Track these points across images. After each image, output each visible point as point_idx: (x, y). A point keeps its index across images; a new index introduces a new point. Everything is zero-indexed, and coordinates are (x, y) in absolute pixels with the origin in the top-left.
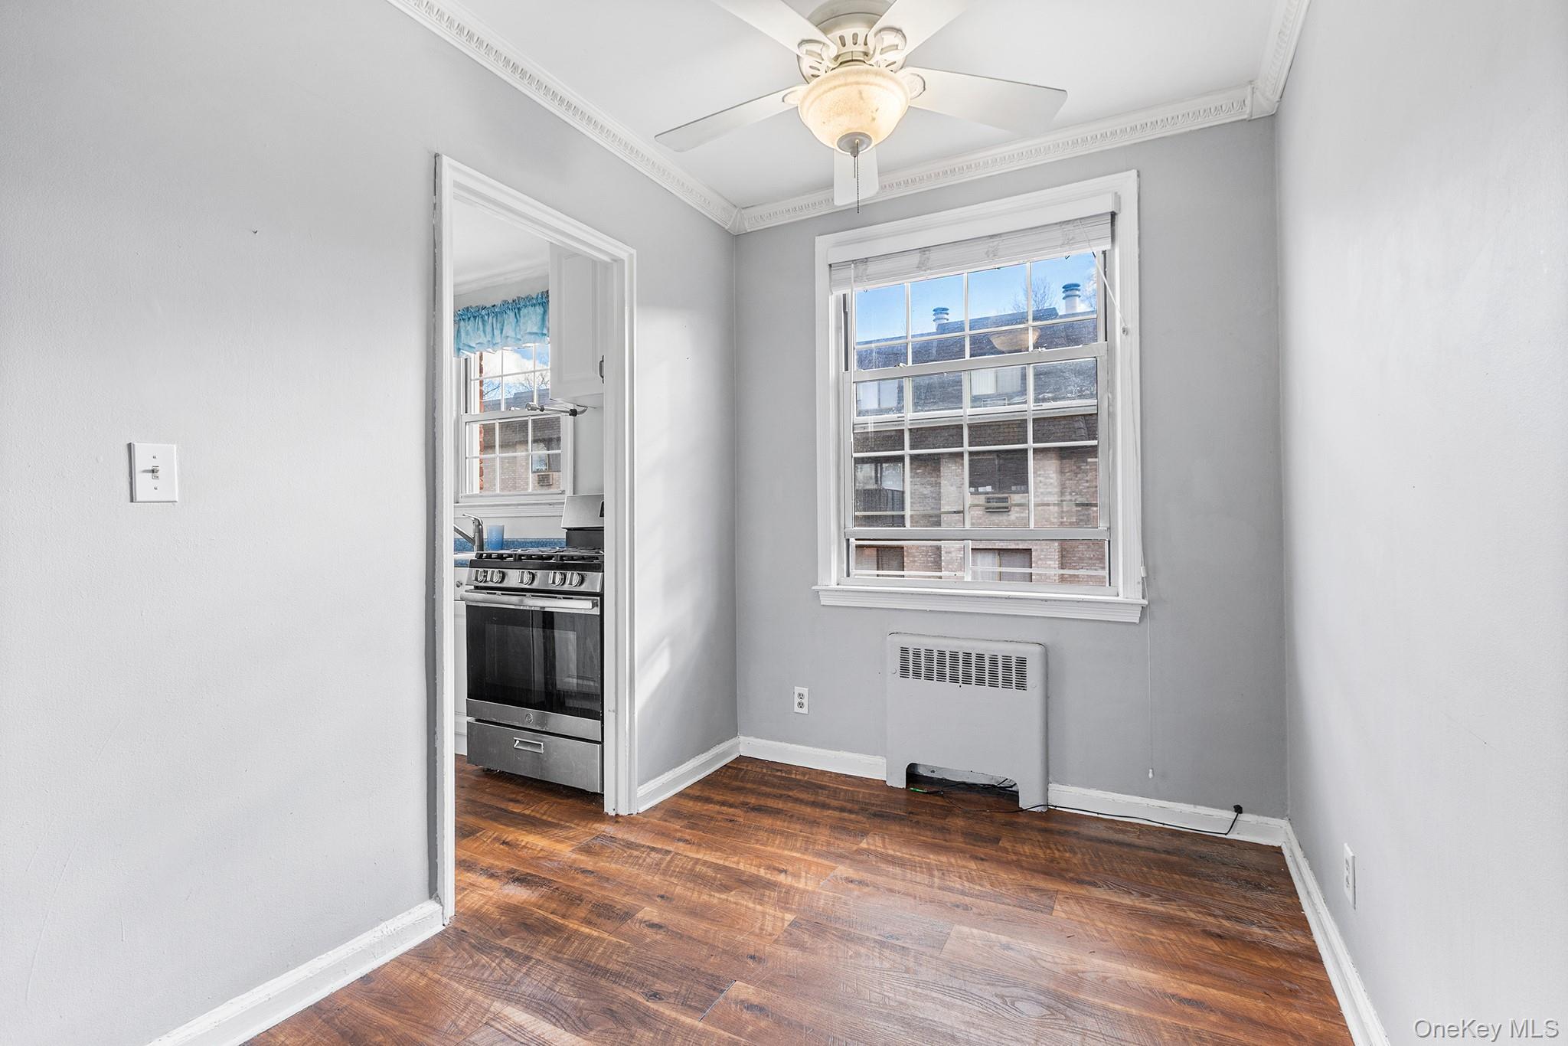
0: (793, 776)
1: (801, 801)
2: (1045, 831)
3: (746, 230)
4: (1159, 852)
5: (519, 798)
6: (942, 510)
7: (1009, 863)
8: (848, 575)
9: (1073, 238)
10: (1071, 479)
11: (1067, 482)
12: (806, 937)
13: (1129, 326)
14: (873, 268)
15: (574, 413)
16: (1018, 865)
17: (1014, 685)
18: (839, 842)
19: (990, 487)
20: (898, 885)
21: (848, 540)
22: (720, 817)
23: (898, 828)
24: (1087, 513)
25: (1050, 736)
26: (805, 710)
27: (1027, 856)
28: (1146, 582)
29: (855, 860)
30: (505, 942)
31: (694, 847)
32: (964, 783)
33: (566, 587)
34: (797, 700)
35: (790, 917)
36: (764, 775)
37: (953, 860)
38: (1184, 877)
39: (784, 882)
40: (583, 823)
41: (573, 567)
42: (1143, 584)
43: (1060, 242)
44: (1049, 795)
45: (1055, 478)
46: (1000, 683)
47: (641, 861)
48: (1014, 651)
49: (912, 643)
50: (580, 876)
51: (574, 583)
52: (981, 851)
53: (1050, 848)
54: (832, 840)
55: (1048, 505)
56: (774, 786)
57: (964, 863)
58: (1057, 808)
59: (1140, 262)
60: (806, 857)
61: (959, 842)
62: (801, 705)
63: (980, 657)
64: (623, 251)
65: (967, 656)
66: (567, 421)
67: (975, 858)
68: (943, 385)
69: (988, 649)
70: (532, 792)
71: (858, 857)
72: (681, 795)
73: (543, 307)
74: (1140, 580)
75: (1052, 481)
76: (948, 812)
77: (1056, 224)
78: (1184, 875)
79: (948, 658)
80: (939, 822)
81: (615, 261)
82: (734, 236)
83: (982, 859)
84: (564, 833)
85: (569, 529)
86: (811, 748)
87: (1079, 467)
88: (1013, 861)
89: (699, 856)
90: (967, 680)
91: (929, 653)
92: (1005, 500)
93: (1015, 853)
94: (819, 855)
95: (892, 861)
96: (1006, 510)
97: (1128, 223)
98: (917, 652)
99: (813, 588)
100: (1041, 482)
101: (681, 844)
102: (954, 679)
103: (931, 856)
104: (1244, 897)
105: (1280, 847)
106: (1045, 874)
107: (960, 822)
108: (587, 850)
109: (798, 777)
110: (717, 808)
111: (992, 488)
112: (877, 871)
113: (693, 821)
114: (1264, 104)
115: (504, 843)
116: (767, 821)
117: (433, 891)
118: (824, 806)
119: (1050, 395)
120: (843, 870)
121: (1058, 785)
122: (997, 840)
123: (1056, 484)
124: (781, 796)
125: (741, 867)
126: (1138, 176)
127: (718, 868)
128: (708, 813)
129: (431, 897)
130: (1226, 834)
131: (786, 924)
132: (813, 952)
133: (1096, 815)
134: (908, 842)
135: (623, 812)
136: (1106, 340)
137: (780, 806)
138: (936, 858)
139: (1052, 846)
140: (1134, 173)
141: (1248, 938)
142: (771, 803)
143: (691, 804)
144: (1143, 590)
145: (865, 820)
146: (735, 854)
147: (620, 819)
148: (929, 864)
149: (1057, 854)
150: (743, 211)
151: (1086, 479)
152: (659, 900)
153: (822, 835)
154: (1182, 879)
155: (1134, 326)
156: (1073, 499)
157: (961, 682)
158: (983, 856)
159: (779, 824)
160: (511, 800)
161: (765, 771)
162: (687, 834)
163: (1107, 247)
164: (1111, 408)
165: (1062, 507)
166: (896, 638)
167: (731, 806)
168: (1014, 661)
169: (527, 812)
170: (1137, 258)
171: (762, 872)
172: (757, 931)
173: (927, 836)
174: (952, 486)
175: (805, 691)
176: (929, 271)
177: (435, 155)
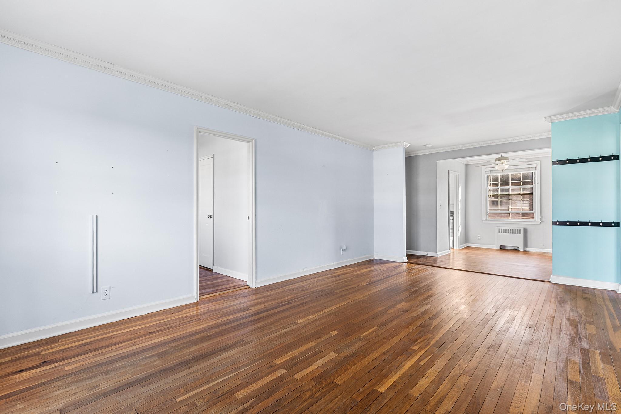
3: (468, 164)
8: (488, 218)
9: (530, 170)
13: (539, 182)
14: (493, 172)
17: (519, 233)
21: (488, 213)
25: (525, 241)
26: (480, 239)
28: (541, 219)
34: (478, 237)
43: (527, 170)
44: (524, 249)
46: (516, 233)
48: (519, 229)
63: (513, 230)
65: (511, 229)
69: (514, 228)
79: (507, 230)
80: (506, 251)
82: (466, 165)
86: (481, 245)
90: (511, 233)
91: (504, 229)
98: (502, 229)
99: (481, 220)
126: (540, 162)
136: (535, 184)
157: (509, 233)
163: (535, 171)
164: (535, 193)
166: (498, 227)
170: (540, 173)
175: (480, 236)
177: (449, 171)
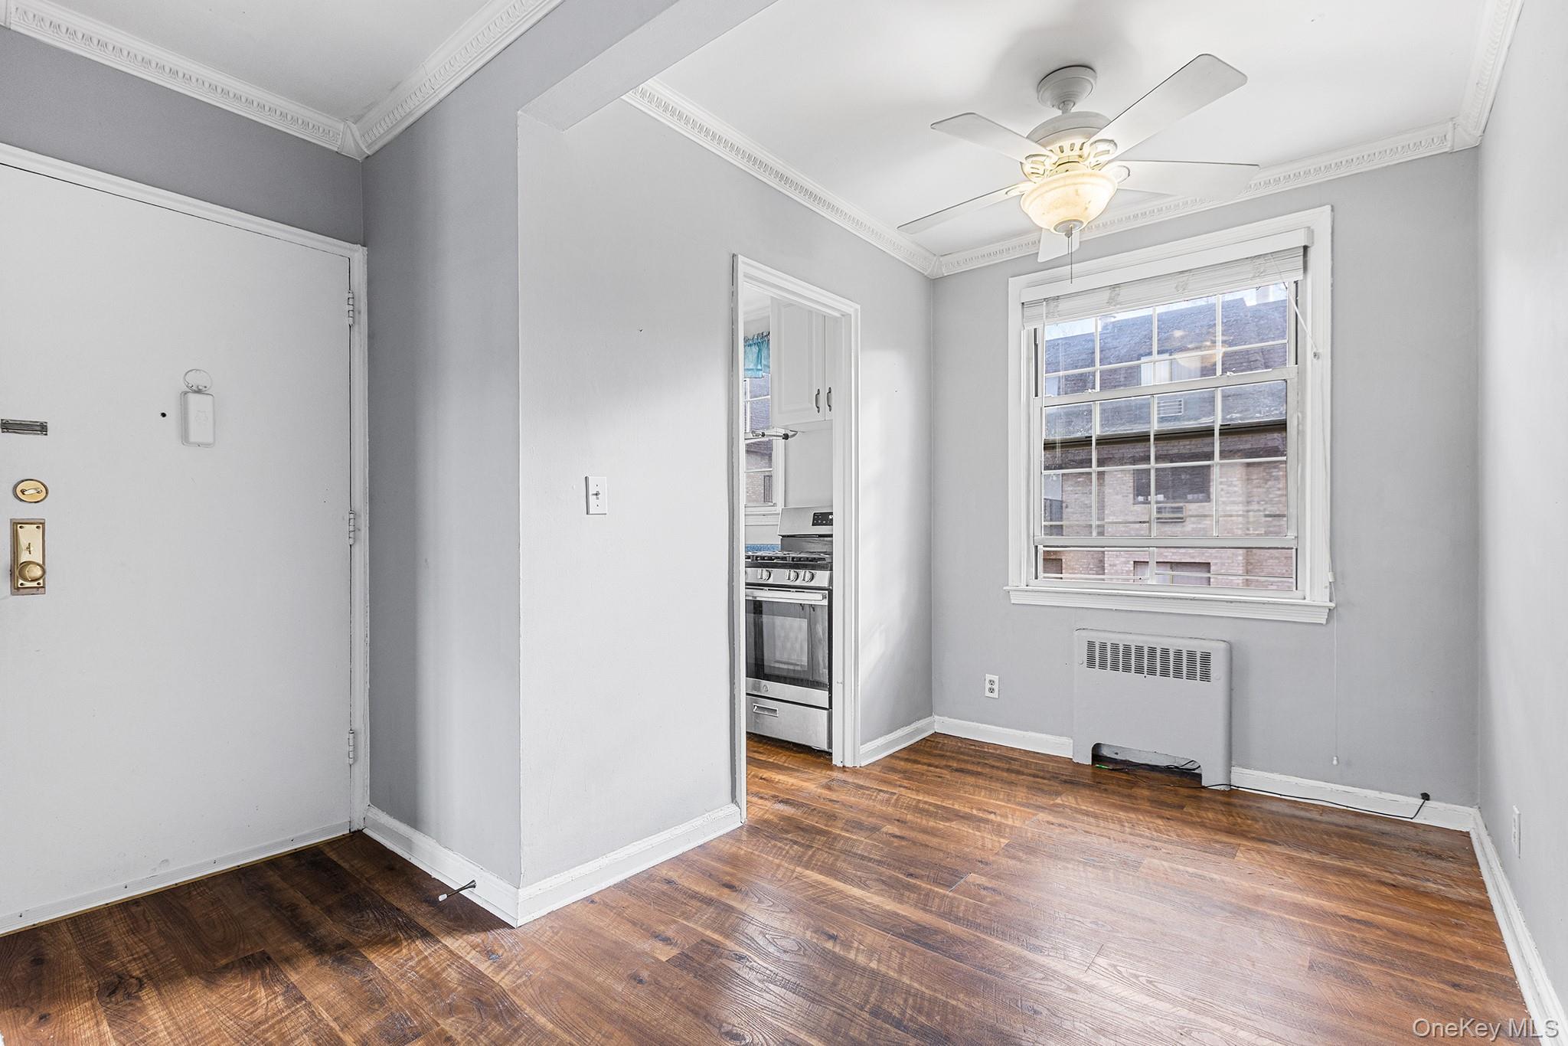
0: (986, 750)
1: (998, 768)
2: (1229, 804)
3: (943, 274)
4: (1342, 826)
5: (761, 750)
6: (1106, 520)
7: (1193, 823)
8: (1036, 578)
9: (1264, 271)
10: (1260, 487)
11: (1255, 490)
12: (1021, 854)
13: (1320, 351)
14: (1063, 305)
15: (786, 437)
16: (1203, 825)
17: (1198, 677)
18: (1035, 797)
19: (1162, 496)
20: (1093, 829)
21: (1037, 547)
22: (930, 774)
23: (1088, 792)
24: (1278, 524)
25: (1233, 724)
26: (995, 695)
27: (1210, 820)
28: (1333, 585)
29: (1053, 811)
30: (789, 836)
31: (914, 792)
32: (1148, 765)
33: (798, 583)
34: (988, 686)
35: (1004, 841)
36: (960, 747)
37: (1141, 817)
38: (1363, 845)
39: (994, 819)
40: (819, 771)
41: (805, 567)
42: (1331, 588)
43: (1251, 275)
44: (1232, 776)
45: (1240, 486)
46: (1184, 675)
47: (873, 798)
48: (1198, 647)
49: (1098, 638)
50: (830, 804)
51: (806, 579)
52: (1167, 813)
53: (1233, 816)
54: (1030, 796)
55: (1231, 516)
56: (968, 755)
57: (1151, 820)
58: (1240, 789)
59: (1332, 291)
60: (1009, 805)
61: (1146, 806)
62: (992, 690)
63: (1165, 651)
64: (850, 307)
65: (1152, 650)
66: (779, 445)
67: (1162, 817)
68: (1129, 408)
69: (1172, 644)
70: (769, 747)
71: (1055, 809)
72: (891, 756)
73: (758, 346)
74: (1328, 584)
75: (1236, 489)
76: (1133, 784)
77: (1247, 258)
78: (1364, 843)
79: (1133, 651)
80: (1126, 791)
81: (843, 315)
82: (931, 280)
83: (1168, 819)
84: (806, 776)
85: (783, 536)
86: (1001, 728)
87: (1270, 474)
88: (1198, 822)
89: (921, 798)
90: (1152, 671)
91: (1115, 647)
92: (1179, 509)
93: (1199, 817)
94: (1019, 804)
95: (1087, 814)
96: (1181, 521)
97: (1320, 257)
98: (1103, 646)
99: (1005, 588)
100: (1222, 490)
101: (902, 789)
102: (1139, 670)
103: (1121, 813)
104: (1423, 863)
105: (1468, 833)
106: (1227, 832)
107: (1146, 793)
108: (829, 788)
109: (990, 751)
110: (925, 767)
111: (1165, 497)
112: (1075, 820)
113: (907, 775)
114: (1466, 138)
115: (761, 778)
116: (971, 780)
117: (734, 798)
118: (1018, 772)
119: (1238, 415)
120: (1042, 816)
121: (1241, 769)
122: (1182, 807)
123: (1241, 492)
124: (979, 763)
125: (956, 807)
126: (1332, 210)
127: (936, 806)
128: (918, 771)
129: (733, 802)
130: (1412, 818)
131: (1003, 845)
132: (1028, 863)
133: (1279, 796)
134: (1098, 802)
135: (849, 764)
136: (1296, 364)
137: (979, 770)
138: (1125, 814)
139: (1234, 814)
140: (1328, 207)
141: (1422, 889)
142: (969, 767)
143: (902, 763)
144: (1331, 594)
145: (1057, 784)
146: (949, 799)
147: (847, 770)
148: (1119, 818)
149: (1239, 820)
150: (941, 259)
151: (1278, 486)
152: (896, 822)
153: (1021, 794)
154: (1362, 847)
155: (1325, 351)
156: (1262, 508)
157: (1145, 673)
158: (1169, 817)
159: (981, 782)
160: (755, 752)
161: (960, 744)
162: (905, 783)
163: (1299, 277)
164: (1300, 426)
165: (1248, 518)
166: (1084, 633)
167: (937, 767)
168: (1198, 656)
169: (771, 760)
170: (1330, 286)
171: (975, 812)
172: (980, 847)
173: (1116, 800)
174: (1117, 494)
175: (995, 678)
176: (1119, 306)
177: (734, 255)
